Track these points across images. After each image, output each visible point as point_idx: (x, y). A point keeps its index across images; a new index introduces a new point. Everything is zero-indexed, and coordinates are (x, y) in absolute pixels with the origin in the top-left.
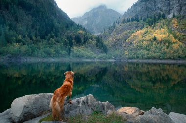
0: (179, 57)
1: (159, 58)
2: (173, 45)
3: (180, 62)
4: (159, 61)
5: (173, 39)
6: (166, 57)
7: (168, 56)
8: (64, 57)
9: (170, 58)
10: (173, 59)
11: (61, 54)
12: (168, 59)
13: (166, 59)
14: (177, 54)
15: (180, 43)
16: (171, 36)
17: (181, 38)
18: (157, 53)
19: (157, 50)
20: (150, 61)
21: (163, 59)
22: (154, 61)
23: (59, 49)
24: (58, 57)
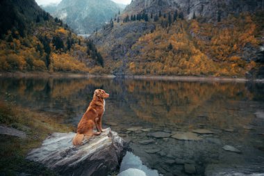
0: (202, 73)
1: (177, 74)
2: (194, 57)
3: (203, 79)
4: (177, 78)
5: (194, 49)
6: (186, 73)
7: (189, 71)
8: (40, 70)
9: (190, 75)
10: (195, 75)
11: (36, 66)
12: (188, 75)
13: (186, 75)
14: (199, 69)
15: (203, 54)
16: (191, 44)
17: (204, 47)
18: (174, 66)
19: (174, 63)
20: (165, 78)
21: (183, 75)
22: (171, 78)
23: (31, 56)
24: (32, 70)
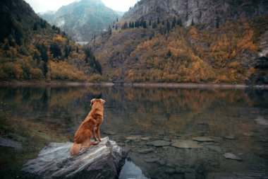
0: (201, 80)
1: (176, 81)
2: (193, 63)
3: (202, 86)
4: (176, 85)
5: (193, 56)
6: (185, 80)
7: (188, 77)
9: (190, 81)
10: (195, 82)
11: (33, 74)
12: (188, 82)
13: (185, 82)
14: (199, 75)
15: (202, 61)
16: (190, 50)
17: (202, 54)
18: (174, 73)
19: (174, 70)
20: (164, 85)
21: (182, 82)
22: (170, 85)
23: (28, 65)
24: (29, 79)
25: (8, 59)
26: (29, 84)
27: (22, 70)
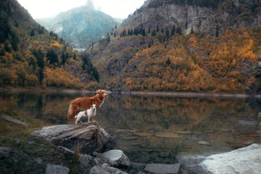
0: (201, 89)
1: (175, 90)
2: (193, 72)
3: (202, 95)
4: (175, 94)
5: (193, 64)
6: (184, 89)
7: (188, 86)
8: (32, 85)
9: (190, 90)
10: (194, 91)
11: (28, 81)
12: (187, 91)
13: (185, 91)
14: (198, 84)
15: (202, 70)
16: (190, 59)
17: (202, 63)
18: (173, 82)
19: (173, 79)
20: (163, 94)
21: (181, 91)
22: (169, 94)
23: (24, 70)
24: (23, 85)
25: (3, 64)
26: (24, 90)
27: (17, 76)
